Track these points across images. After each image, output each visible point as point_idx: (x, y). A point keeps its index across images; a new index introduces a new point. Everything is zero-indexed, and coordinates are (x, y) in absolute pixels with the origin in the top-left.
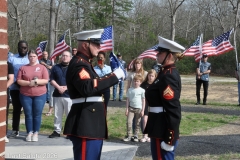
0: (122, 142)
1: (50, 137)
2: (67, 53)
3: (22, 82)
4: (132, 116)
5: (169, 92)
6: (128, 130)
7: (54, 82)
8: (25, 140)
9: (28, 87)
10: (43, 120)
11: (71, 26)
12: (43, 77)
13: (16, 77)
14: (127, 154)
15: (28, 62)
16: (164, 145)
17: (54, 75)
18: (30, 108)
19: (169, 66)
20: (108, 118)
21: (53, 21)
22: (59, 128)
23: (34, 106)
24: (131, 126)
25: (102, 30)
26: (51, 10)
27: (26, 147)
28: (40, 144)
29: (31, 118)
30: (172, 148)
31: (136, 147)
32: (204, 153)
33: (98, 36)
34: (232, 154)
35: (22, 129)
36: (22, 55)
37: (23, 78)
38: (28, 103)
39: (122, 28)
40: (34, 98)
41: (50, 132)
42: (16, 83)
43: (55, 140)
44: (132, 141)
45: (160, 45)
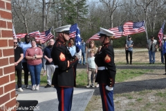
0: (86, 88)
1: (46, 87)
2: (52, 40)
3: (28, 57)
4: (90, 73)
5: (108, 58)
6: (88, 81)
7: (46, 57)
8: (31, 89)
9: (32, 60)
10: (41, 78)
11: (55, 25)
12: (39, 54)
13: (25, 55)
14: (89, 94)
15: (31, 46)
16: (107, 88)
17: (45, 53)
18: (33, 72)
19: (107, 44)
20: (77, 75)
21: (45, 22)
22: (50, 82)
23: (35, 70)
24: (90, 78)
25: (70, 26)
26: (43, 17)
27: (32, 94)
28: (40, 91)
29: (34, 77)
30: (112, 89)
31: (93, 90)
32: (131, 91)
33: (68, 29)
34: (146, 91)
35: (30, 84)
36: (27, 43)
37: (29, 55)
38: (32, 69)
39: (83, 24)
40: (35, 66)
41: (45, 85)
42: (25, 58)
43: (48, 89)
44: (91, 87)
45: (101, 32)
